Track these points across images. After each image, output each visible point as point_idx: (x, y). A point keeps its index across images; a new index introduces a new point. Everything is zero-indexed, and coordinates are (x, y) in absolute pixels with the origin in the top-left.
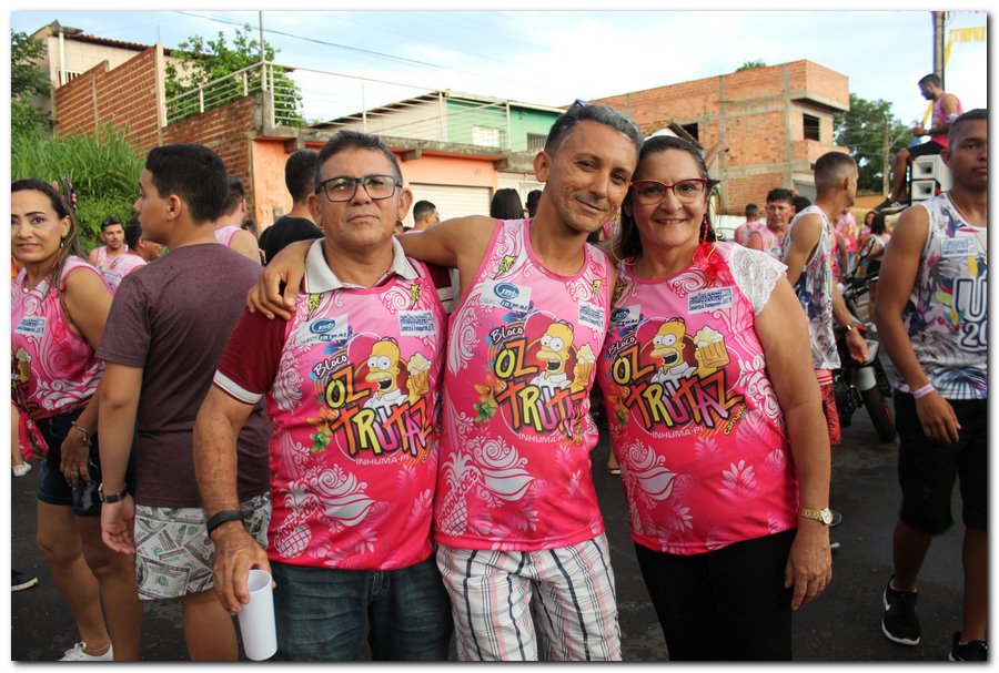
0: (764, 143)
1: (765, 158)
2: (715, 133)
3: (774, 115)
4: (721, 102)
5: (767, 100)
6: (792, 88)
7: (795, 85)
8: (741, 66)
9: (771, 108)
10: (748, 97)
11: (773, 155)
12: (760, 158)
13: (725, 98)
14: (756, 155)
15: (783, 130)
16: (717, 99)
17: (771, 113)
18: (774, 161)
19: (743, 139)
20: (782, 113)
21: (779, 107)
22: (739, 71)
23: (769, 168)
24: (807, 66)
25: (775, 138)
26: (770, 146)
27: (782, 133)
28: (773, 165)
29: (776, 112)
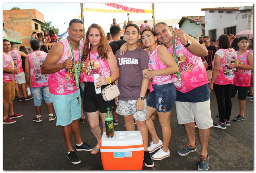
0: (25, 30)
1: (26, 34)
2: (10, 26)
3: (28, 23)
4: (11, 18)
5: (25, 19)
6: (32, 16)
7: (33, 15)
8: (13, 8)
9: (26, 21)
10: (19, 17)
11: (28, 33)
12: (24, 34)
13: (12, 17)
14: (23, 33)
15: (30, 27)
16: (9, 17)
17: (26, 22)
18: (28, 35)
19: (19, 29)
20: (30, 22)
21: (29, 21)
22: (12, 9)
23: (27, 37)
24: (36, 11)
25: (28, 29)
26: (27, 31)
27: (30, 28)
28: (28, 36)
29: (28, 22)
